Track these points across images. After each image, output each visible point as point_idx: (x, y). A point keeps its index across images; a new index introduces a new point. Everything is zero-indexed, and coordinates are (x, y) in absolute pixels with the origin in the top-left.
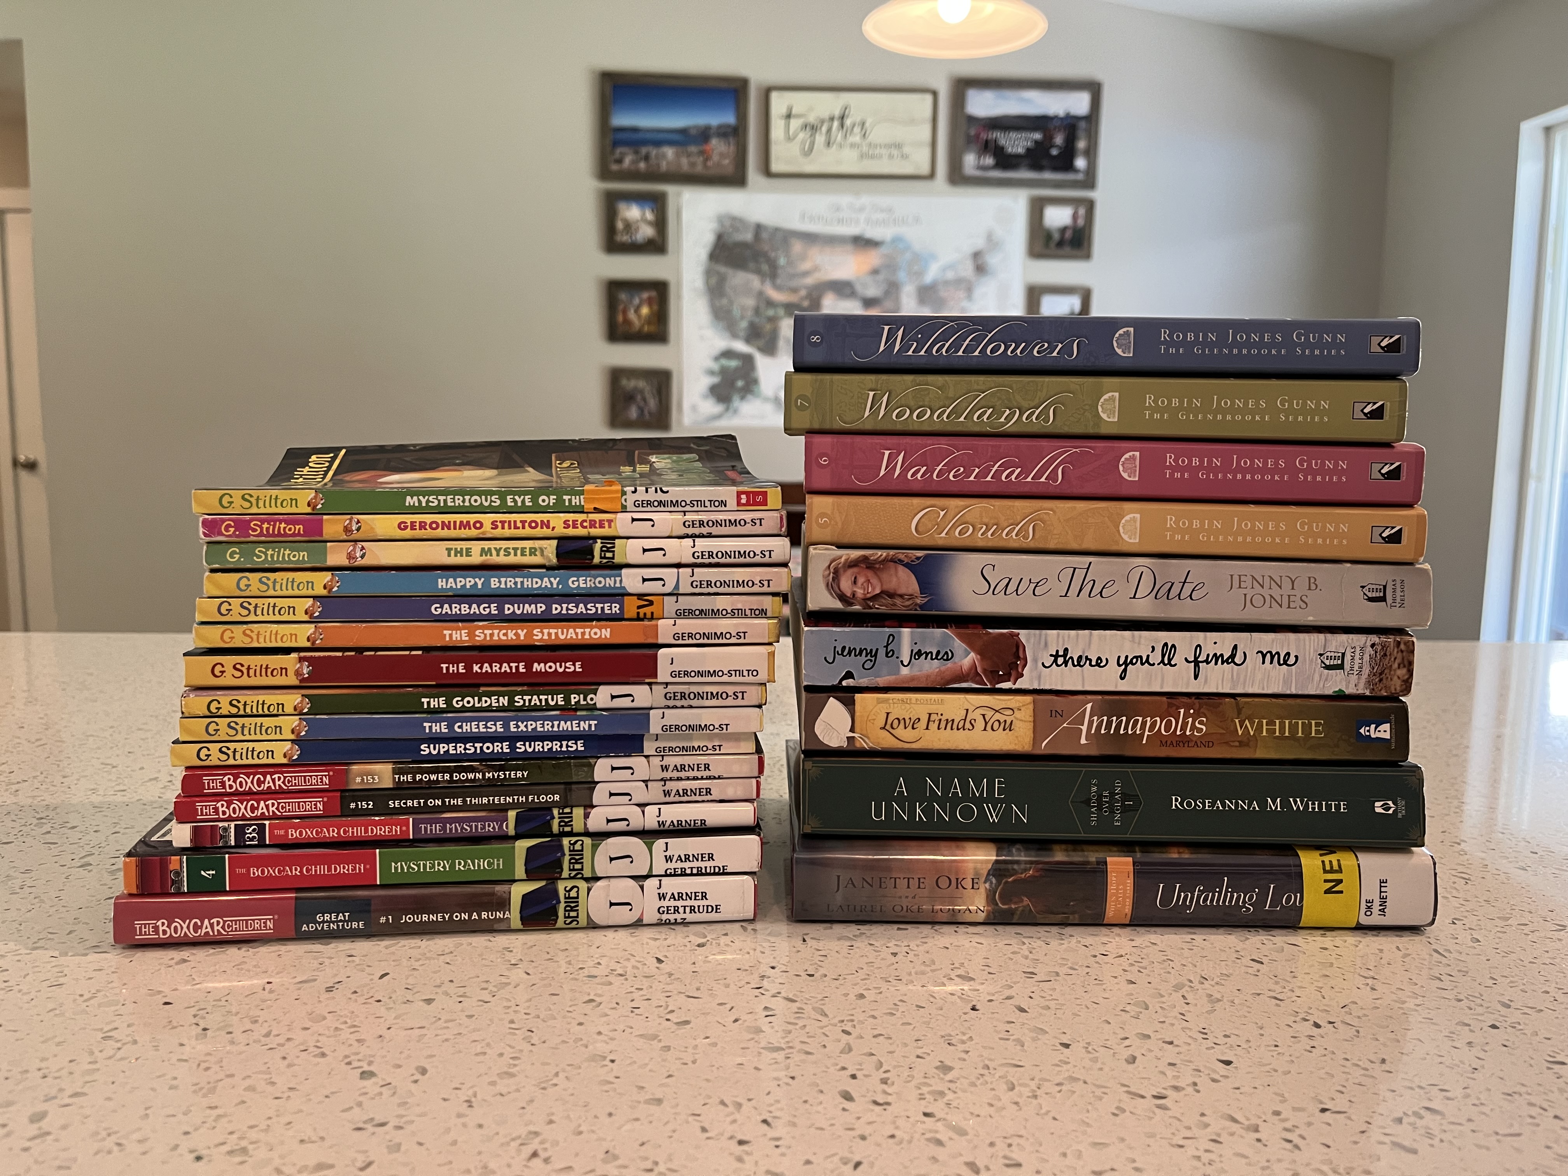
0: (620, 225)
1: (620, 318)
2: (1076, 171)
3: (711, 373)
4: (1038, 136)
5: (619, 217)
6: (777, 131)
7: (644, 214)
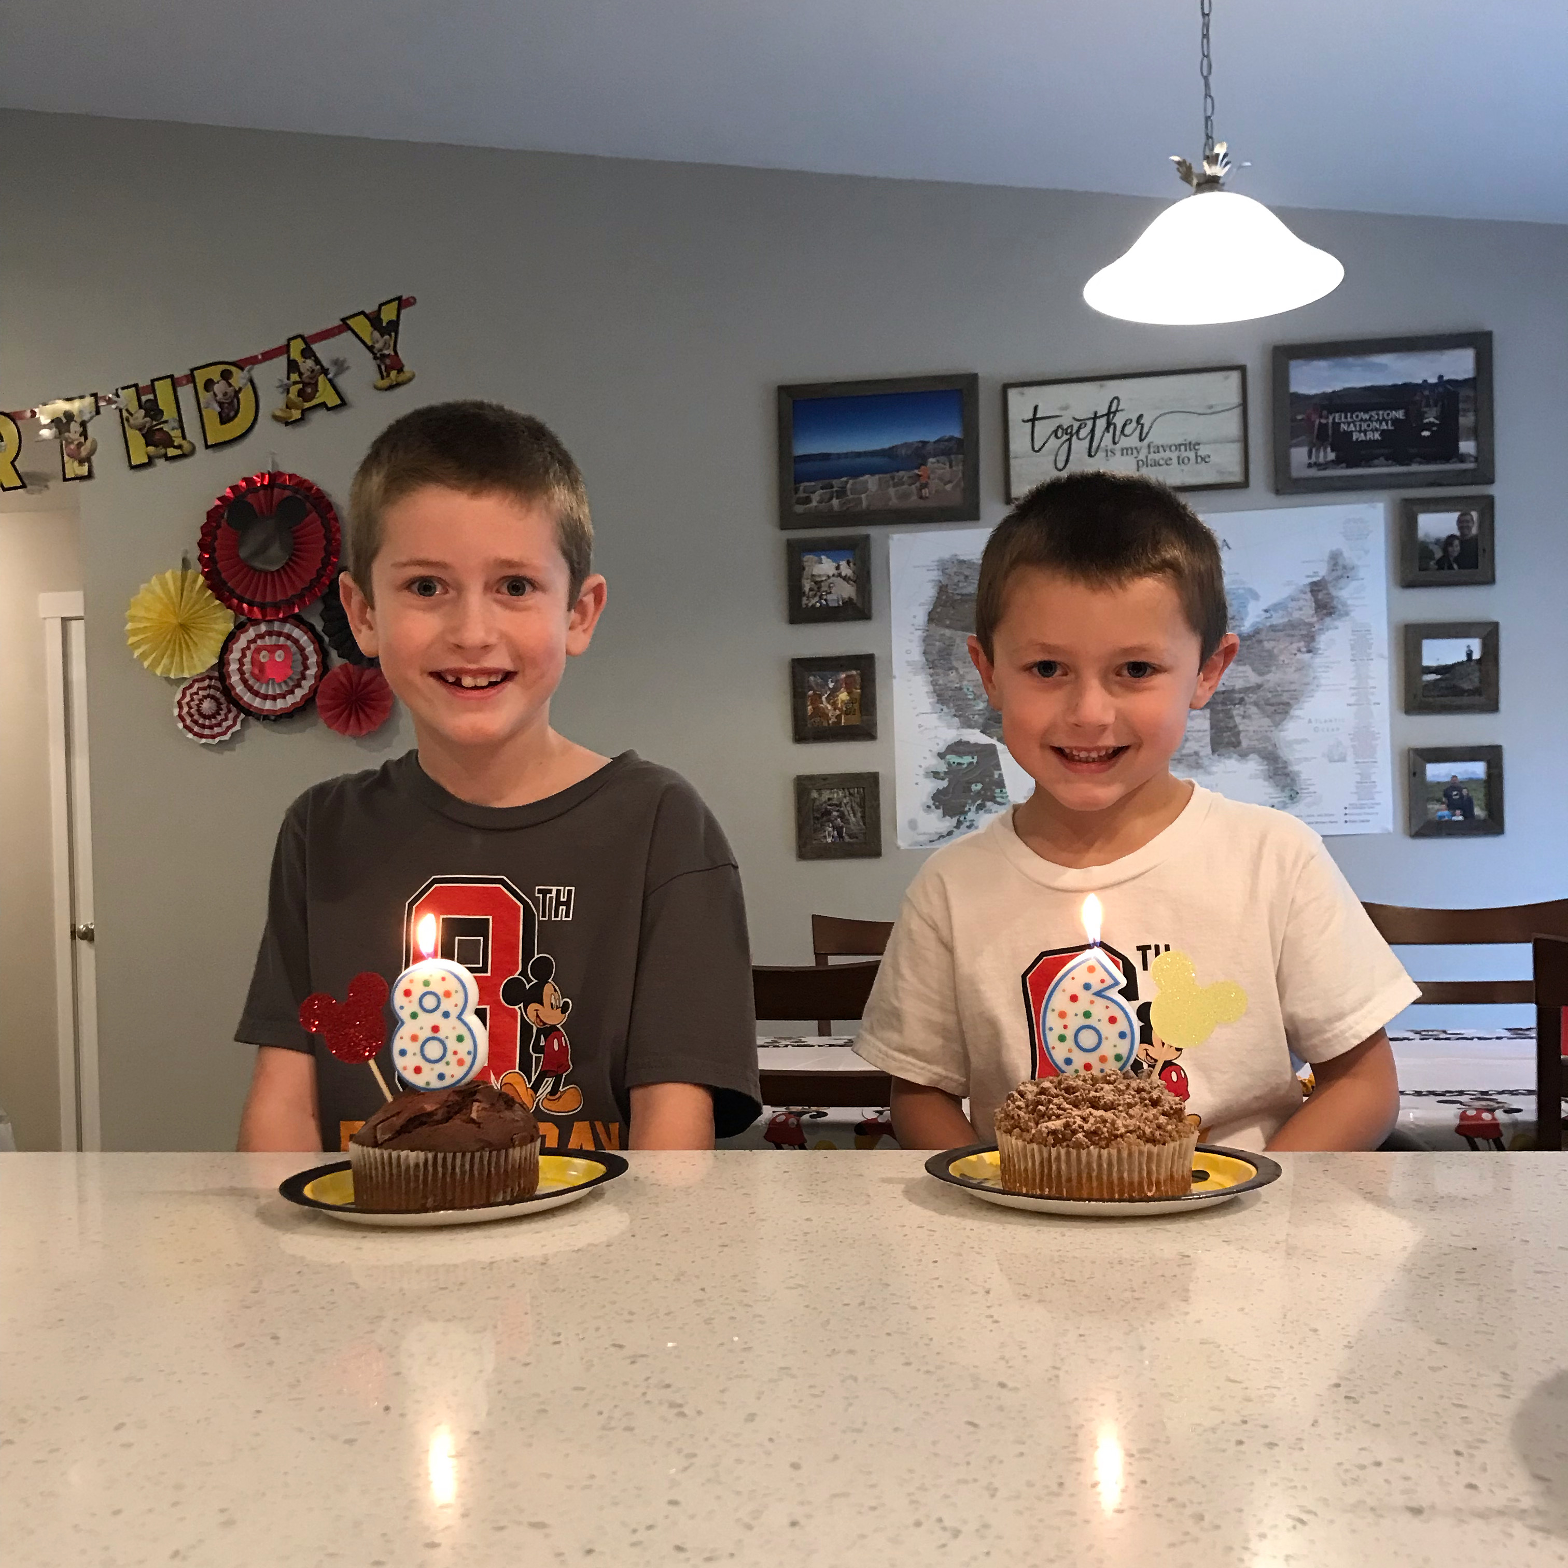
0: (807, 585)
1: (810, 707)
2: (1462, 458)
3: (936, 775)
4: (1400, 414)
5: (806, 573)
6: (1019, 441)
7: (838, 568)
